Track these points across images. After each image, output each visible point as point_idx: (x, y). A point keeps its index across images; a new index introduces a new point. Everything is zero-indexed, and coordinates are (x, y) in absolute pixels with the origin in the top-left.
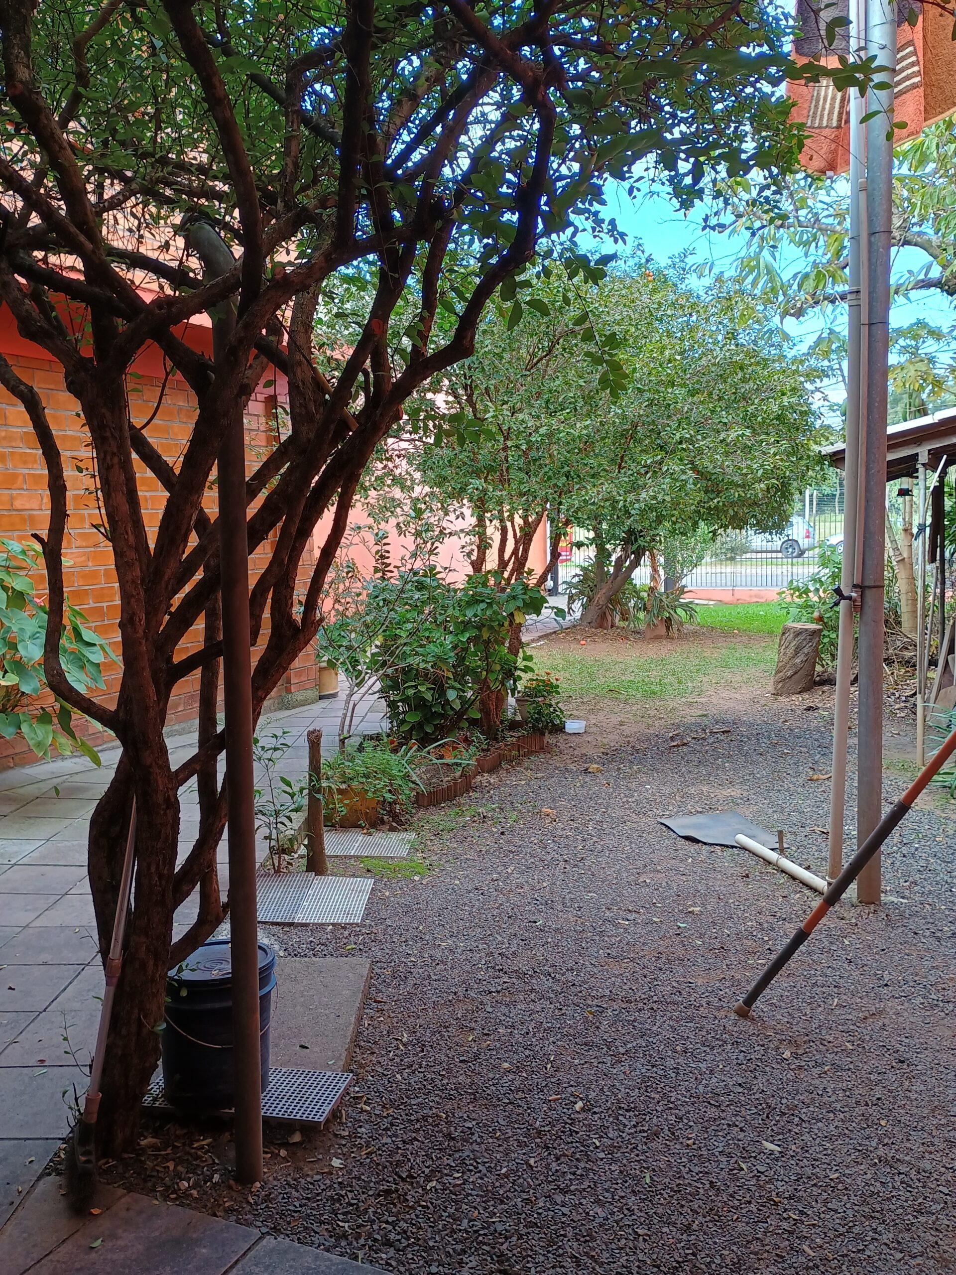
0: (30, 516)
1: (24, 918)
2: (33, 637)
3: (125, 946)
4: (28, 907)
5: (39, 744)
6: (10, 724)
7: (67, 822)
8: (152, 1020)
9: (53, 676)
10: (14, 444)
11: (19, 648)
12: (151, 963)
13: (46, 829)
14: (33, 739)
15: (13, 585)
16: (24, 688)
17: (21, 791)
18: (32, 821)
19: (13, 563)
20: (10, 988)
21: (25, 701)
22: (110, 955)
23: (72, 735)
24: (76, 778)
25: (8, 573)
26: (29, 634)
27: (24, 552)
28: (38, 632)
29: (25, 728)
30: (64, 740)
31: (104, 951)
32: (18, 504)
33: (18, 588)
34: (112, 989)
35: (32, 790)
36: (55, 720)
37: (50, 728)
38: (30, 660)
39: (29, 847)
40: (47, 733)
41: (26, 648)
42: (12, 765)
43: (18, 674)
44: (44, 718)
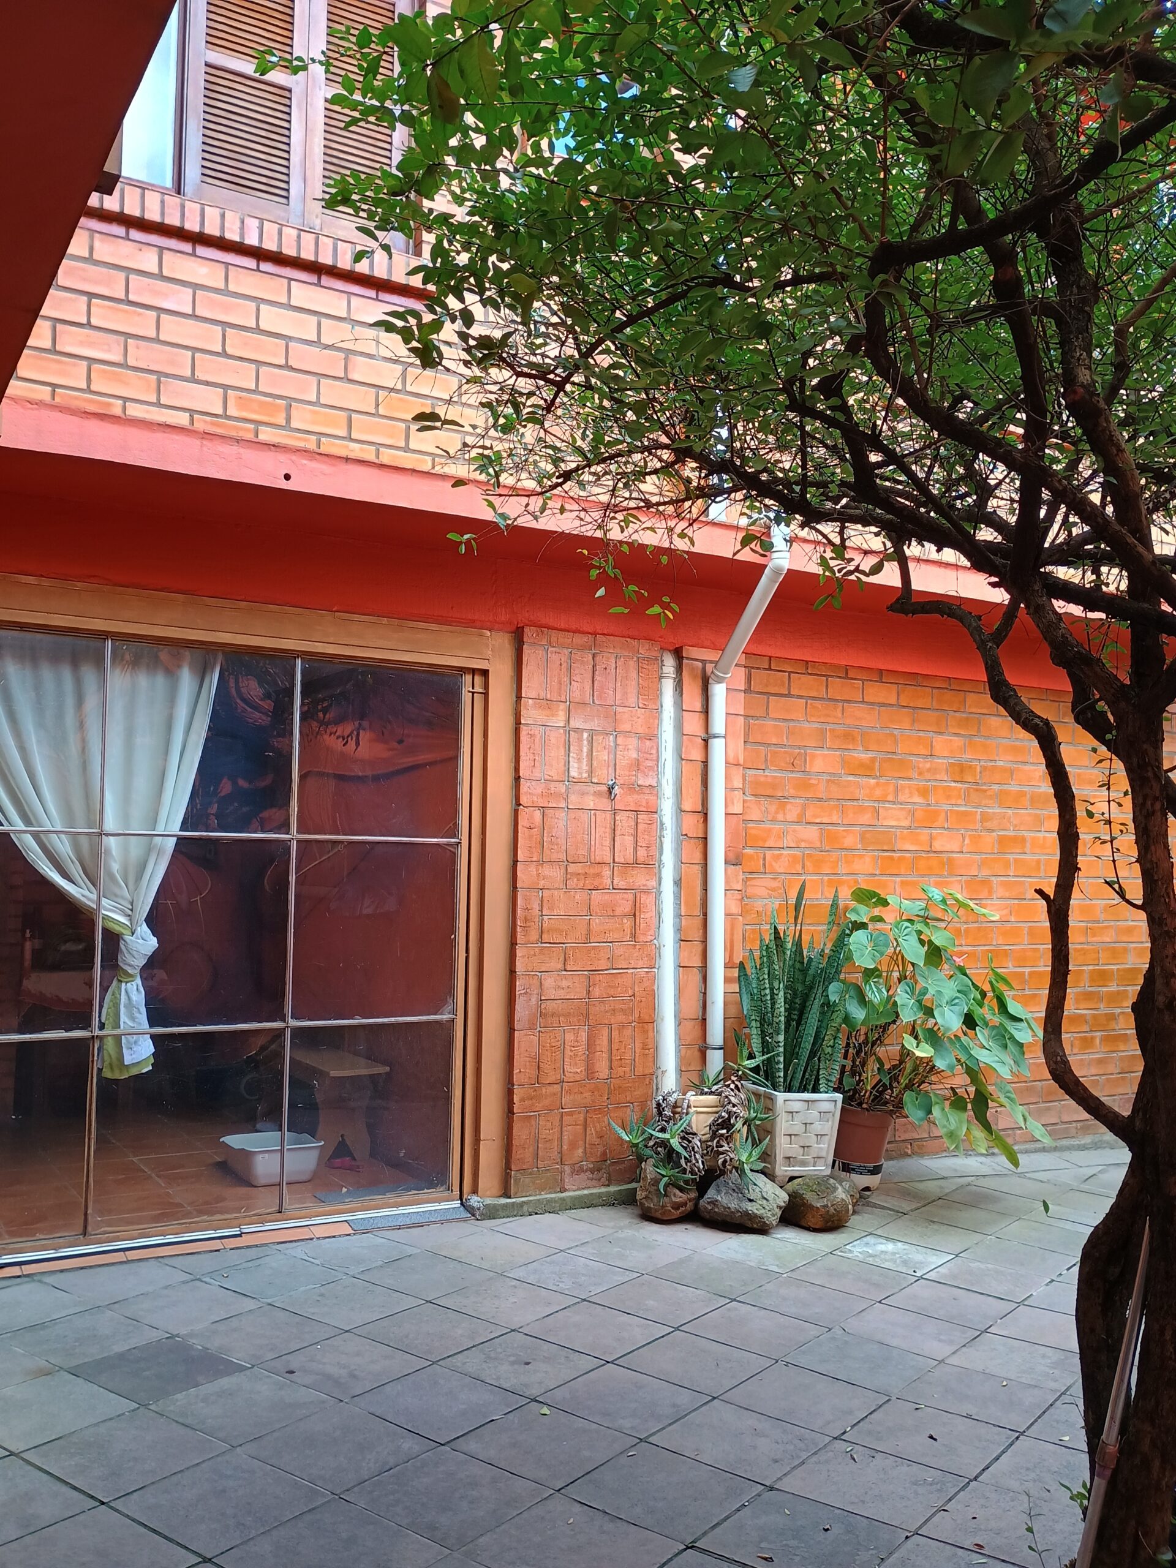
0: (950, 860)
1: (941, 1350)
2: (951, 1002)
3: (1123, 1431)
4: (942, 1337)
5: (951, 1135)
6: (920, 1107)
7: (978, 1237)
9: (1056, 1063)
10: (938, 777)
11: (936, 1013)
12: (1157, 1463)
13: (955, 1241)
14: (944, 1126)
15: (932, 938)
16: (940, 1064)
17: (921, 1186)
18: (935, 1227)
19: (932, 914)
20: (931, 1437)
21: (934, 1078)
22: (1103, 1437)
23: (987, 1126)
24: (982, 1182)
25: (927, 924)
26: (947, 998)
27: (944, 901)
28: (957, 998)
29: (936, 1112)
30: (979, 1133)
31: (1094, 1428)
32: (937, 845)
33: (937, 943)
34: (1100, 1484)
35: (931, 1187)
36: (969, 1106)
37: (964, 1116)
38: (948, 1029)
39: (936, 1260)
40: (961, 1122)
41: (943, 1015)
42: (909, 1152)
43: (933, 1046)
44: (958, 1103)
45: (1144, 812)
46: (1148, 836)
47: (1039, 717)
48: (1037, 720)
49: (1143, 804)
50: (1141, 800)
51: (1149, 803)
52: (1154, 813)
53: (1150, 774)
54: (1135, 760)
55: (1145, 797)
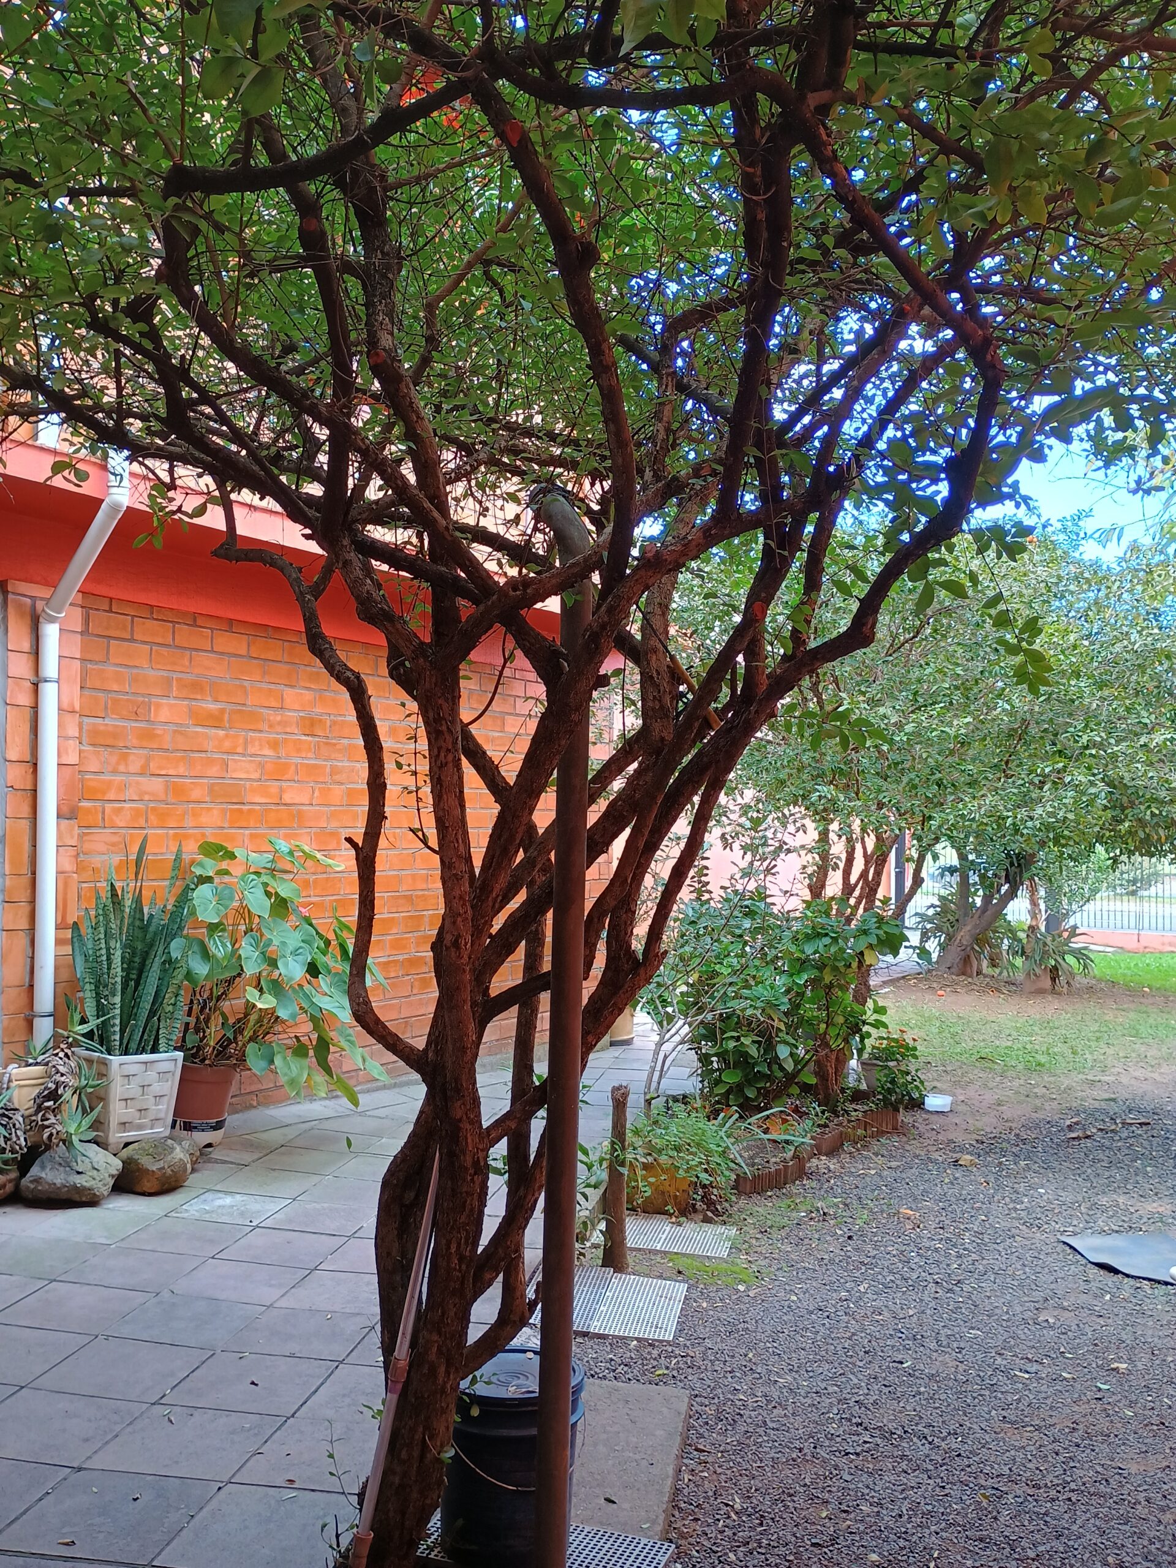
0: (299, 811)
1: (268, 1295)
2: (295, 953)
3: (413, 1345)
4: (273, 1282)
5: (292, 1082)
6: (263, 1057)
7: (316, 1179)
8: (438, 1444)
9: (358, 1004)
10: (288, 730)
11: (280, 964)
12: (443, 1369)
13: (293, 1186)
14: (286, 1075)
15: (278, 890)
16: (282, 1014)
17: (265, 1136)
18: (276, 1174)
19: (279, 866)
20: (253, 1383)
21: (278, 1028)
22: (396, 1353)
23: (328, 1071)
24: (327, 1125)
25: (274, 876)
26: (291, 948)
27: (291, 853)
28: (301, 948)
29: (278, 1061)
30: (320, 1078)
31: (388, 1348)
32: (287, 798)
33: (283, 894)
34: (394, 1398)
35: (275, 1137)
36: (311, 1053)
37: (305, 1062)
38: (291, 979)
39: (273, 1206)
40: (302, 1068)
41: (286, 965)
42: (255, 1103)
43: (276, 996)
44: (300, 1050)
45: (439, 763)
46: (441, 786)
47: (351, 670)
48: (349, 674)
49: (438, 755)
50: (436, 751)
51: (442, 754)
52: (446, 763)
53: (444, 728)
54: (431, 715)
55: (439, 749)
